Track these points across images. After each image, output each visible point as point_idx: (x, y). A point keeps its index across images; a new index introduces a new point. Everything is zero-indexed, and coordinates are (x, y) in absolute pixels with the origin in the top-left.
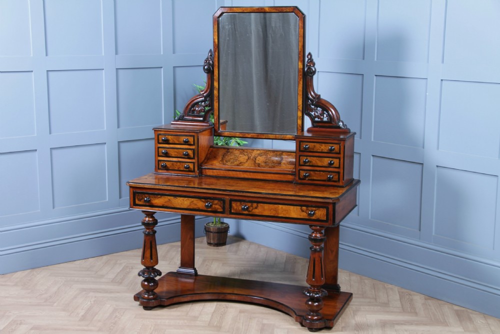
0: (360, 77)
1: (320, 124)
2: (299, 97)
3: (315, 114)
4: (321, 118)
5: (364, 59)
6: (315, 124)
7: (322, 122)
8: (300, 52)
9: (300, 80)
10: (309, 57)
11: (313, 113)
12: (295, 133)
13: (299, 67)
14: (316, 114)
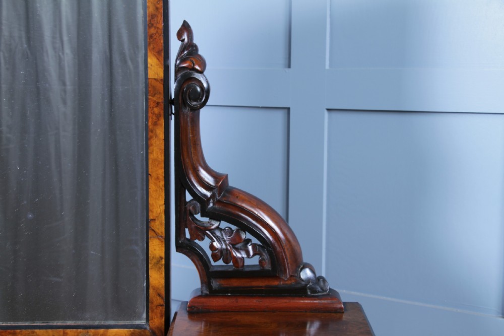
0: (280, 115)
1: (235, 283)
2: (152, 187)
3: (212, 247)
4: (236, 260)
5: (289, 67)
6: (215, 284)
7: (240, 271)
8: (153, 16)
9: (155, 124)
10: (185, 37)
11: (204, 244)
12: (140, 318)
13: (151, 74)
14: (216, 244)
